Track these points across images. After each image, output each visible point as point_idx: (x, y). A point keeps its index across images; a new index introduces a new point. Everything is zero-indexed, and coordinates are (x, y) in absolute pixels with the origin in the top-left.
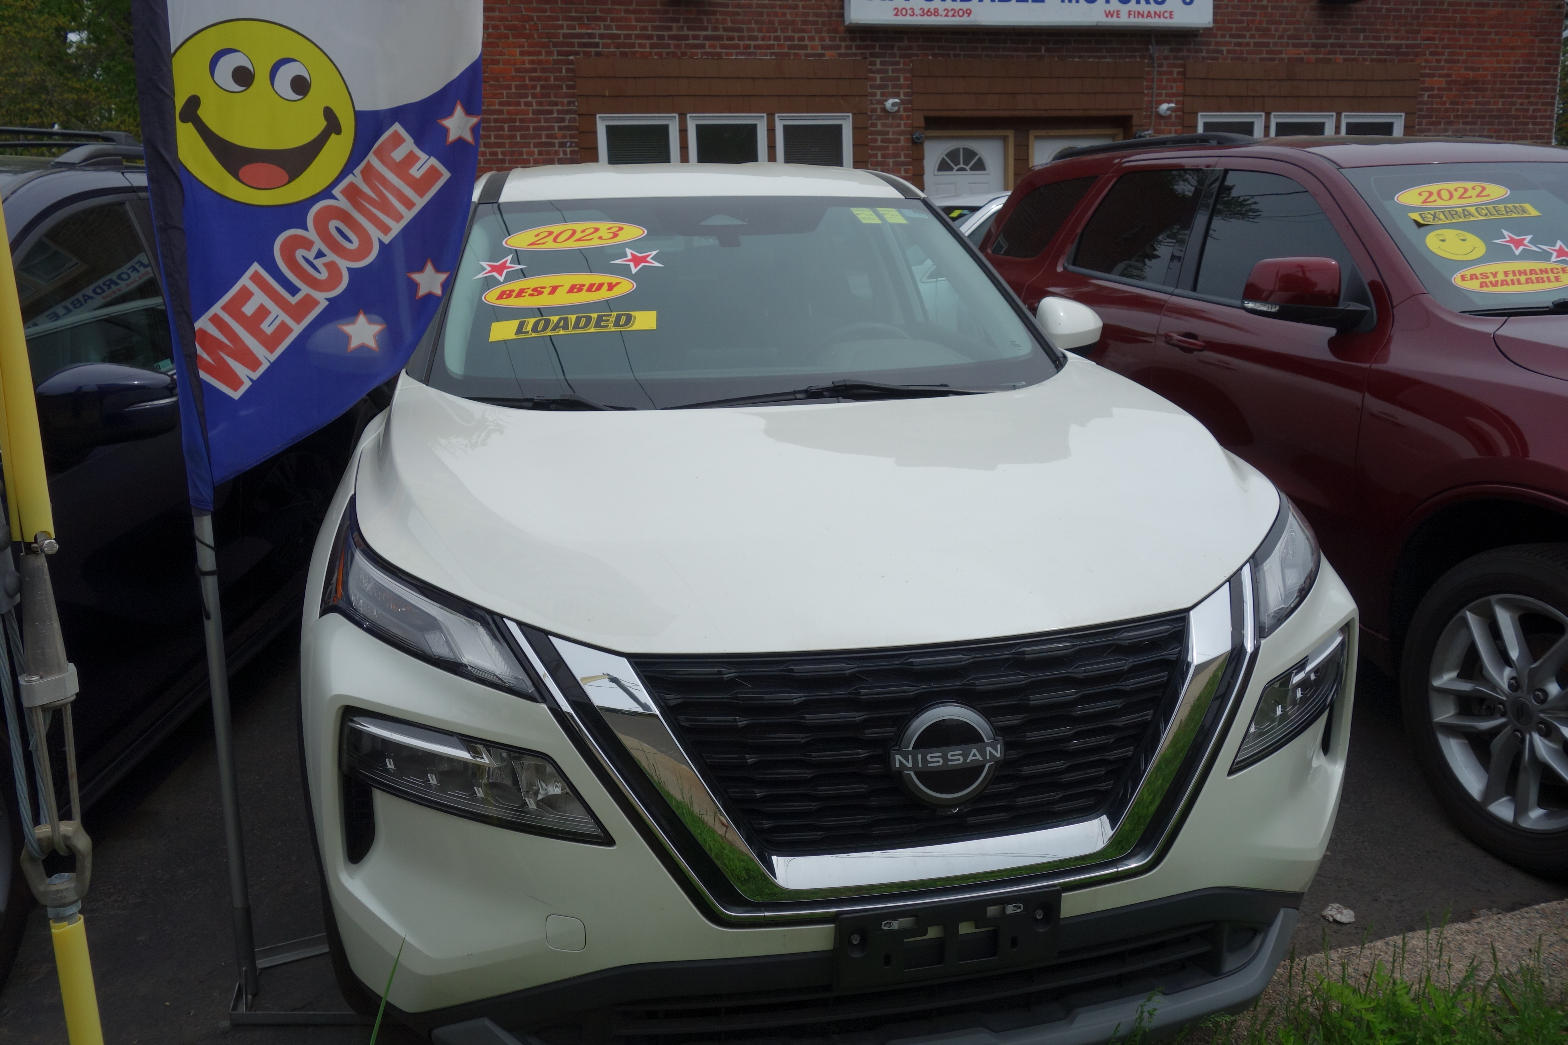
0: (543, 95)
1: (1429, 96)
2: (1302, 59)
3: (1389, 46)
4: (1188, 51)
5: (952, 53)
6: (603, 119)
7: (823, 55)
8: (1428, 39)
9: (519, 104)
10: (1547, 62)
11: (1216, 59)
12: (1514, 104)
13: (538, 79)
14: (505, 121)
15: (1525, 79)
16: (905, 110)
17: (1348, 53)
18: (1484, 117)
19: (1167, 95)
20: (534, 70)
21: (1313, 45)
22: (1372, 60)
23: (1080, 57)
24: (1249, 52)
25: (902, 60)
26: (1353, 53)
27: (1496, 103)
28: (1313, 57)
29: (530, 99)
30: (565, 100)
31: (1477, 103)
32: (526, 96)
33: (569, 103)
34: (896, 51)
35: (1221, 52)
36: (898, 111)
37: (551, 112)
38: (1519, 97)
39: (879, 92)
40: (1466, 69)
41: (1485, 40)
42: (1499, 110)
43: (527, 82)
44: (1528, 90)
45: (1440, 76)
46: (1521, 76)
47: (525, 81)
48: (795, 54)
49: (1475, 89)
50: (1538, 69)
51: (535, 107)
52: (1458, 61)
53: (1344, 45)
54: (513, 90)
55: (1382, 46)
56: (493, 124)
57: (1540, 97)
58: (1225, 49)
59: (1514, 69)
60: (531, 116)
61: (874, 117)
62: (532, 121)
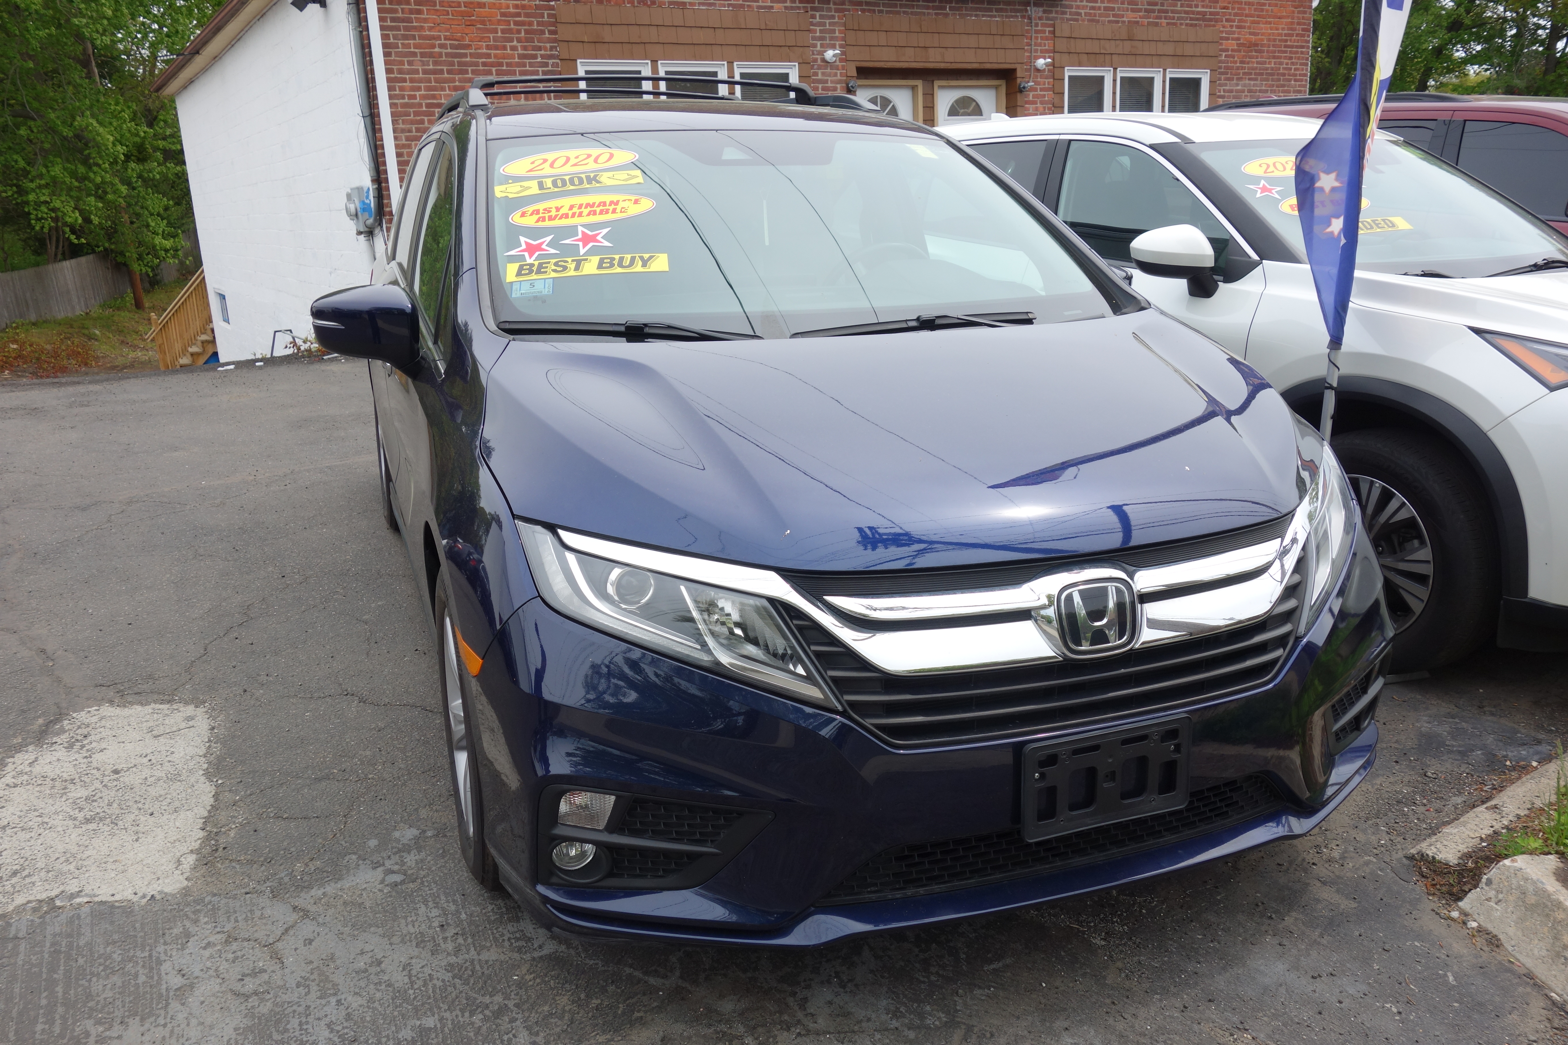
0: (527, 40)
1: (1226, 56)
2: (1137, 22)
3: (1198, 13)
4: (1057, 12)
5: (877, 8)
6: (583, 64)
7: (772, 7)
8: (1224, 8)
9: (505, 48)
10: (1303, 30)
11: (1077, 20)
12: (1281, 63)
13: (522, 23)
14: (492, 65)
15: (1289, 43)
16: (841, 60)
17: (1170, 18)
18: (1262, 74)
19: (1042, 51)
20: (519, 15)
21: (1146, 11)
22: (1187, 25)
23: (976, 16)
24: (1100, 15)
25: (837, 14)
26: (1173, 18)
27: (1270, 63)
28: (1146, 20)
29: (515, 43)
30: (548, 45)
31: (1258, 63)
32: (511, 40)
33: (552, 48)
34: (831, 5)
35: (1079, 14)
36: (835, 62)
37: (535, 57)
38: (1285, 58)
39: (819, 43)
40: (1250, 34)
41: (1262, 10)
42: (1272, 69)
43: (512, 26)
44: (1291, 52)
45: (1233, 39)
46: (1286, 41)
47: (510, 25)
48: (748, 6)
49: (1256, 51)
50: (1297, 35)
51: (520, 52)
52: (1244, 27)
53: (1166, 11)
54: (499, 34)
55: (1193, 13)
56: (481, 68)
57: (1299, 58)
58: (1083, 11)
59: (1281, 35)
60: (517, 60)
61: (815, 67)
62: (518, 65)
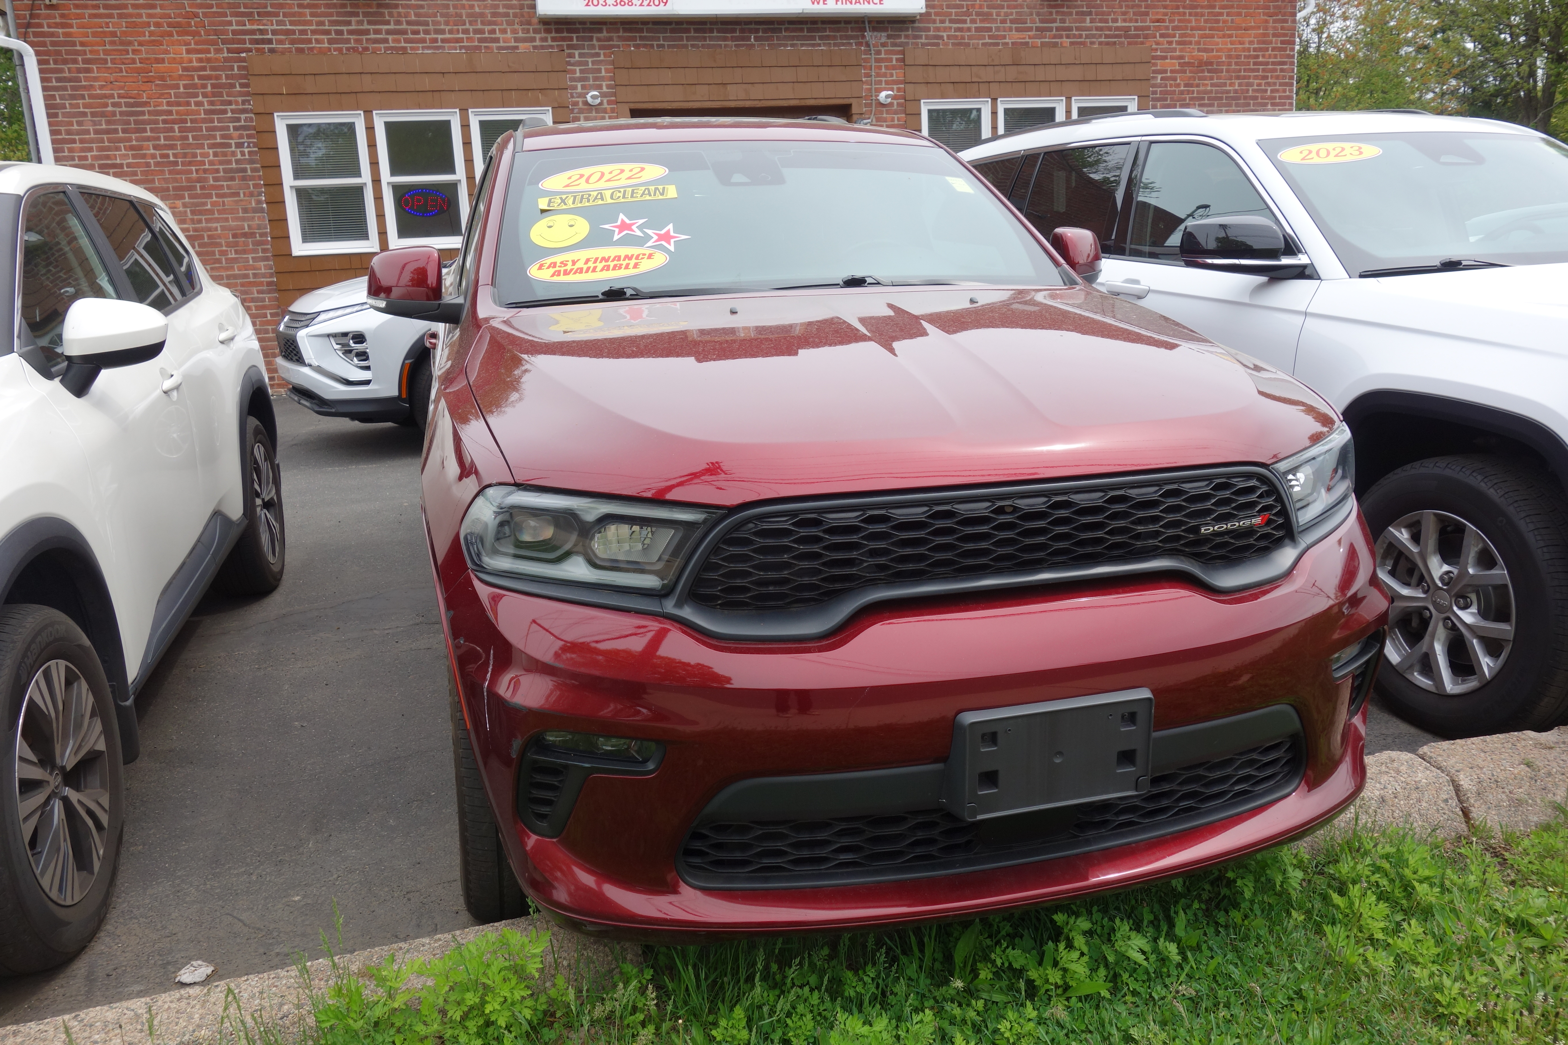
0: (214, 95)
1: (1162, 79)
2: (1027, 43)
3: (1117, 28)
4: (907, 37)
5: (655, 43)
6: (283, 118)
7: (517, 48)
8: (1158, 21)
9: (188, 104)
10: (1282, 42)
11: (937, 45)
12: (1252, 85)
13: (209, 78)
14: (174, 122)
15: (1261, 59)
16: (609, 103)
17: (1075, 36)
18: (1221, 98)
19: (887, 83)
20: (204, 69)
21: (1038, 29)
22: (1100, 43)
23: (792, 45)
24: (970, 38)
25: (602, 52)
26: (1080, 36)
27: (1231, 85)
28: (1039, 41)
29: (200, 98)
30: (240, 99)
31: (1212, 85)
32: (196, 95)
33: (244, 102)
34: (595, 42)
35: (941, 37)
36: (601, 104)
37: (225, 112)
38: (1256, 77)
39: (579, 85)
40: (1199, 50)
41: (1218, 21)
42: (1236, 91)
43: (196, 81)
44: (1264, 70)
45: (1172, 58)
46: (1257, 57)
47: (193, 79)
48: (485, 47)
49: (1209, 71)
50: (1273, 49)
51: (206, 107)
52: (1190, 43)
53: (1069, 29)
54: (182, 90)
55: (1110, 29)
56: (161, 125)
57: (1277, 77)
58: (945, 34)
59: (1249, 50)
60: (203, 116)
61: (576, 111)
62: (204, 121)
